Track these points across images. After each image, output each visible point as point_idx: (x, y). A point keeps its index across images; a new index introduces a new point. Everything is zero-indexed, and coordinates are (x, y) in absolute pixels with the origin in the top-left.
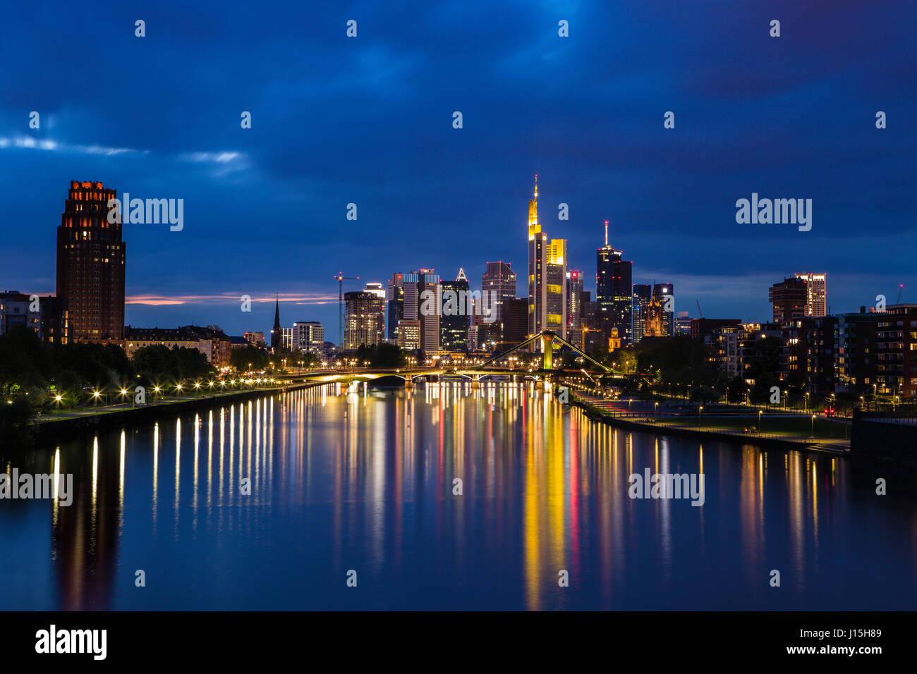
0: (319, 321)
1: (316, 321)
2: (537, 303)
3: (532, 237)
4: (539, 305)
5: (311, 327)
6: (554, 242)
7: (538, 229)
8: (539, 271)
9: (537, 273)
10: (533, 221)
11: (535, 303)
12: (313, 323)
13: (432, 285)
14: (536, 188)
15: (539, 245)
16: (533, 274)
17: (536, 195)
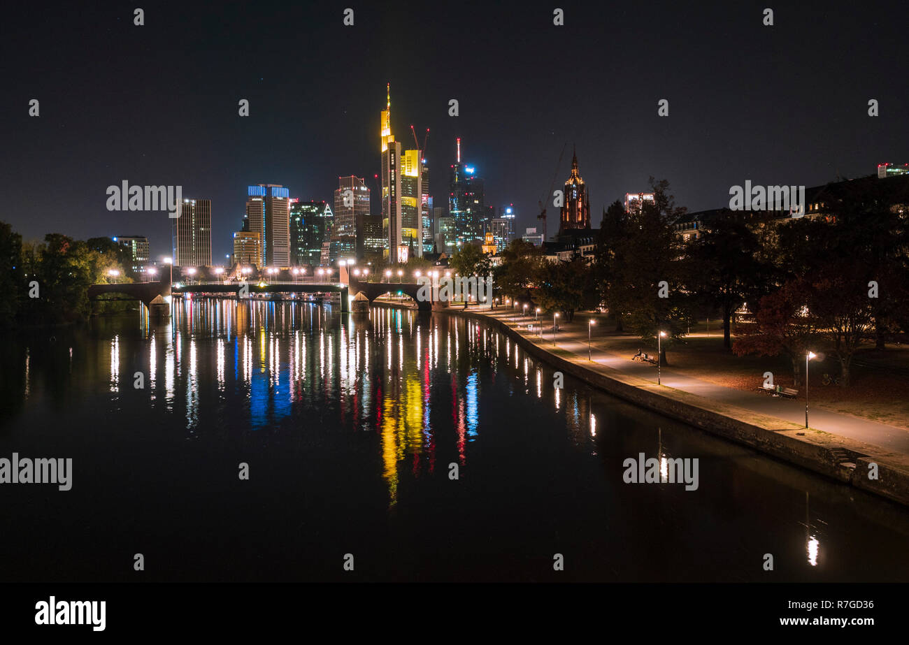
0: (144, 236)
1: (139, 235)
2: (391, 216)
3: (384, 148)
4: (393, 218)
5: (133, 242)
6: (408, 153)
7: (391, 139)
8: (394, 183)
9: (391, 185)
10: (386, 132)
11: (389, 216)
12: (137, 237)
13: (281, 199)
14: (389, 98)
15: (392, 155)
16: (387, 186)
17: (389, 104)
